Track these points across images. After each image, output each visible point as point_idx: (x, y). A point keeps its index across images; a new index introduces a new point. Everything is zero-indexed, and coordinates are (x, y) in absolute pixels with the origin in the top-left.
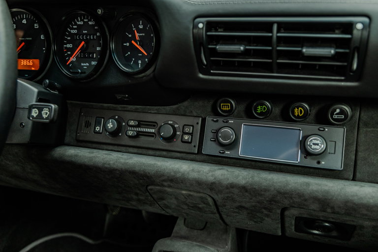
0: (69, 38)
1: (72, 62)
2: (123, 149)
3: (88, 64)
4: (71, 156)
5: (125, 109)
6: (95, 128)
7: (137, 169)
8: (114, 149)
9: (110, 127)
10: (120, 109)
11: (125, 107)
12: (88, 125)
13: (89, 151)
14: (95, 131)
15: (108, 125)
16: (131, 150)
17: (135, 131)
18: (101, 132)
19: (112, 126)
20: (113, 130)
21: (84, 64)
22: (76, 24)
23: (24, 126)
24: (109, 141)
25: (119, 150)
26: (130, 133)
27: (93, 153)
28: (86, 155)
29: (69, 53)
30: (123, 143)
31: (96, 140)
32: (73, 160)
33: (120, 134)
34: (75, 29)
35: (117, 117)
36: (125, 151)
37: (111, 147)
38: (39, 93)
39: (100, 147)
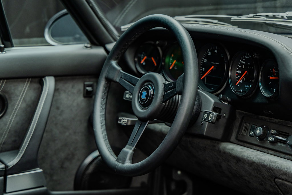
0: (240, 67)
1: (240, 83)
2: (266, 150)
3: (248, 86)
4: (230, 150)
5: (272, 121)
6: (250, 132)
7: (266, 163)
8: (260, 150)
9: (257, 133)
10: (269, 120)
11: (272, 120)
12: (246, 129)
13: (241, 148)
14: (250, 135)
15: (257, 131)
16: (270, 152)
17: (273, 137)
18: (253, 135)
19: (259, 132)
20: (259, 135)
21: (246, 86)
22: (245, 58)
23: (202, 124)
24: (257, 143)
25: (263, 151)
26: (270, 139)
27: (243, 149)
28: (239, 150)
29: (239, 77)
30: (265, 146)
31: (249, 141)
32: (230, 152)
33: (265, 139)
34: (244, 61)
35: (265, 126)
36: (266, 152)
37: (258, 148)
38: (215, 103)
39: (252, 147)
